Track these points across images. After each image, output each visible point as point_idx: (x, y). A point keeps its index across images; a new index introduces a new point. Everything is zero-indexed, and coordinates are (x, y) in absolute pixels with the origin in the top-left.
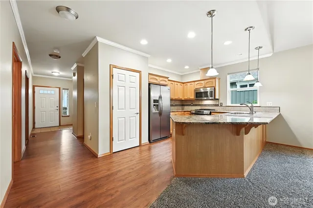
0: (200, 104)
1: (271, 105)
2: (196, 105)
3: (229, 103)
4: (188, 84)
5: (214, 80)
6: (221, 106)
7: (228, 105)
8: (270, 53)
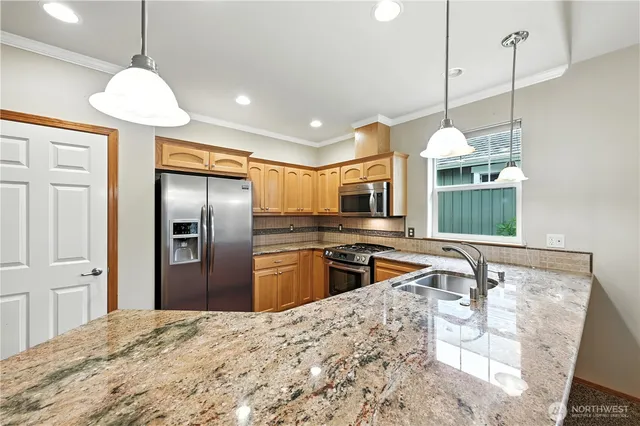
0: (360, 227)
1: (561, 246)
2: (349, 231)
3: (431, 230)
4: (327, 171)
5: (387, 160)
6: (412, 237)
7: (429, 236)
8: (561, 64)
